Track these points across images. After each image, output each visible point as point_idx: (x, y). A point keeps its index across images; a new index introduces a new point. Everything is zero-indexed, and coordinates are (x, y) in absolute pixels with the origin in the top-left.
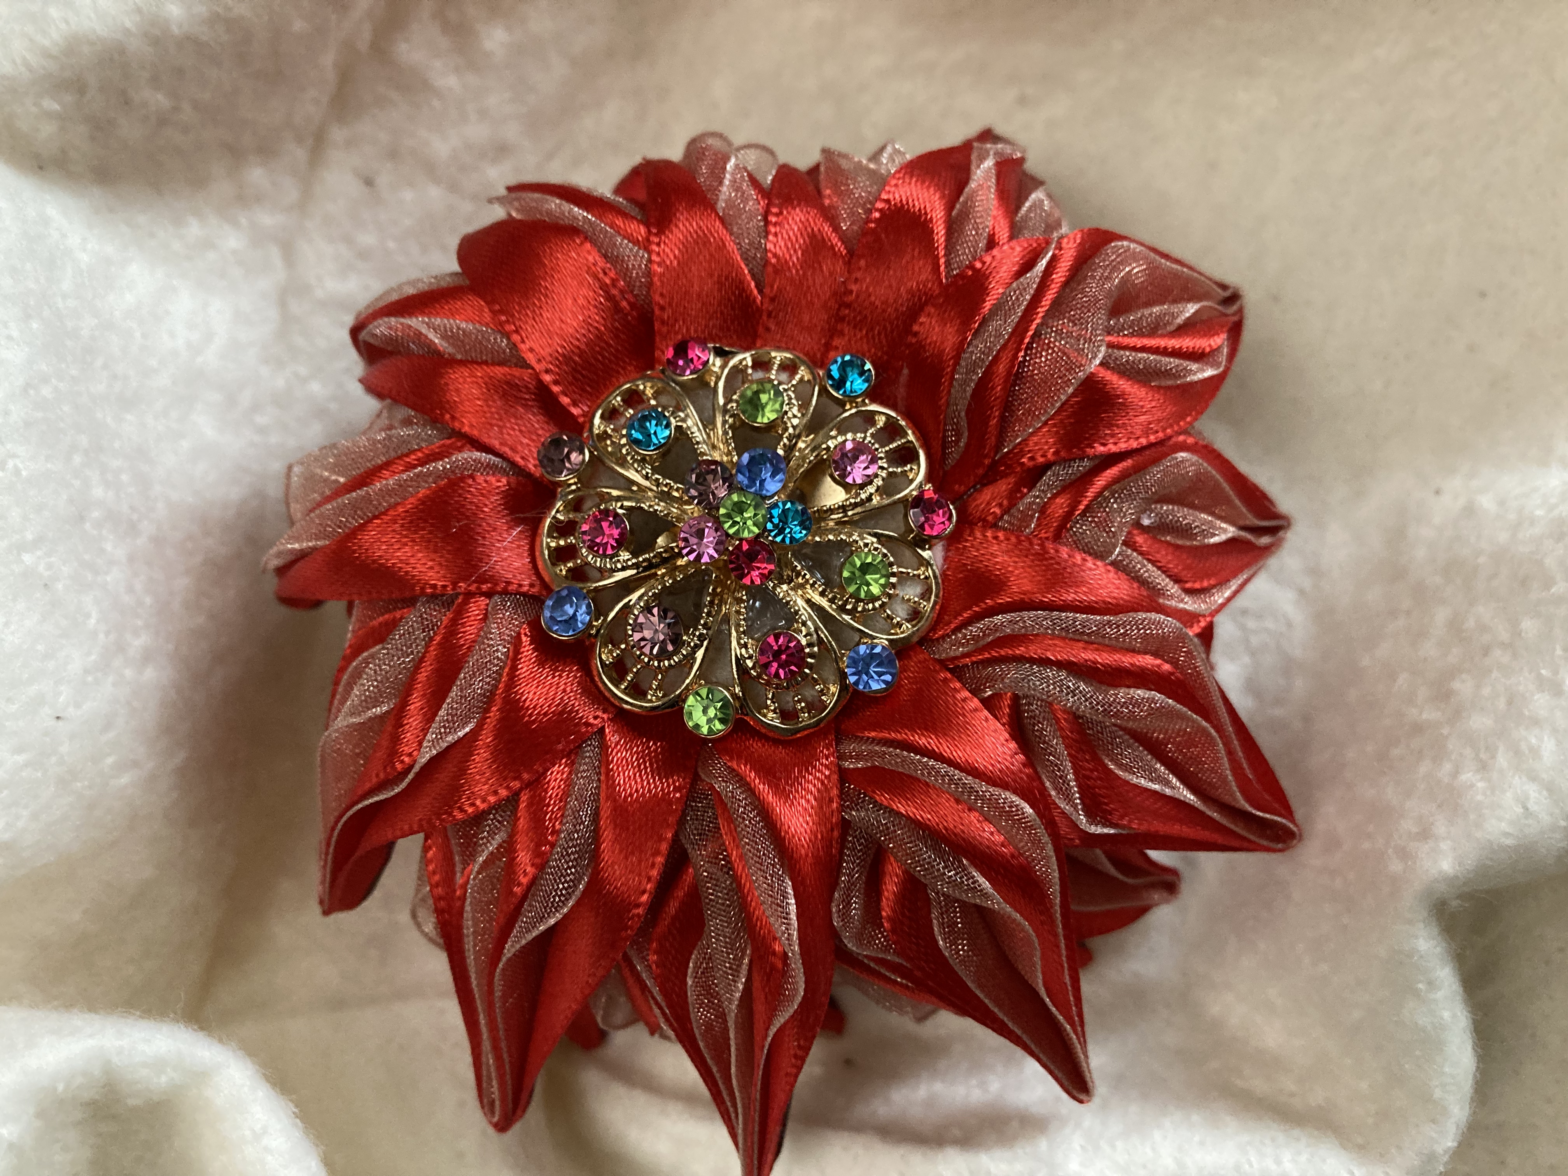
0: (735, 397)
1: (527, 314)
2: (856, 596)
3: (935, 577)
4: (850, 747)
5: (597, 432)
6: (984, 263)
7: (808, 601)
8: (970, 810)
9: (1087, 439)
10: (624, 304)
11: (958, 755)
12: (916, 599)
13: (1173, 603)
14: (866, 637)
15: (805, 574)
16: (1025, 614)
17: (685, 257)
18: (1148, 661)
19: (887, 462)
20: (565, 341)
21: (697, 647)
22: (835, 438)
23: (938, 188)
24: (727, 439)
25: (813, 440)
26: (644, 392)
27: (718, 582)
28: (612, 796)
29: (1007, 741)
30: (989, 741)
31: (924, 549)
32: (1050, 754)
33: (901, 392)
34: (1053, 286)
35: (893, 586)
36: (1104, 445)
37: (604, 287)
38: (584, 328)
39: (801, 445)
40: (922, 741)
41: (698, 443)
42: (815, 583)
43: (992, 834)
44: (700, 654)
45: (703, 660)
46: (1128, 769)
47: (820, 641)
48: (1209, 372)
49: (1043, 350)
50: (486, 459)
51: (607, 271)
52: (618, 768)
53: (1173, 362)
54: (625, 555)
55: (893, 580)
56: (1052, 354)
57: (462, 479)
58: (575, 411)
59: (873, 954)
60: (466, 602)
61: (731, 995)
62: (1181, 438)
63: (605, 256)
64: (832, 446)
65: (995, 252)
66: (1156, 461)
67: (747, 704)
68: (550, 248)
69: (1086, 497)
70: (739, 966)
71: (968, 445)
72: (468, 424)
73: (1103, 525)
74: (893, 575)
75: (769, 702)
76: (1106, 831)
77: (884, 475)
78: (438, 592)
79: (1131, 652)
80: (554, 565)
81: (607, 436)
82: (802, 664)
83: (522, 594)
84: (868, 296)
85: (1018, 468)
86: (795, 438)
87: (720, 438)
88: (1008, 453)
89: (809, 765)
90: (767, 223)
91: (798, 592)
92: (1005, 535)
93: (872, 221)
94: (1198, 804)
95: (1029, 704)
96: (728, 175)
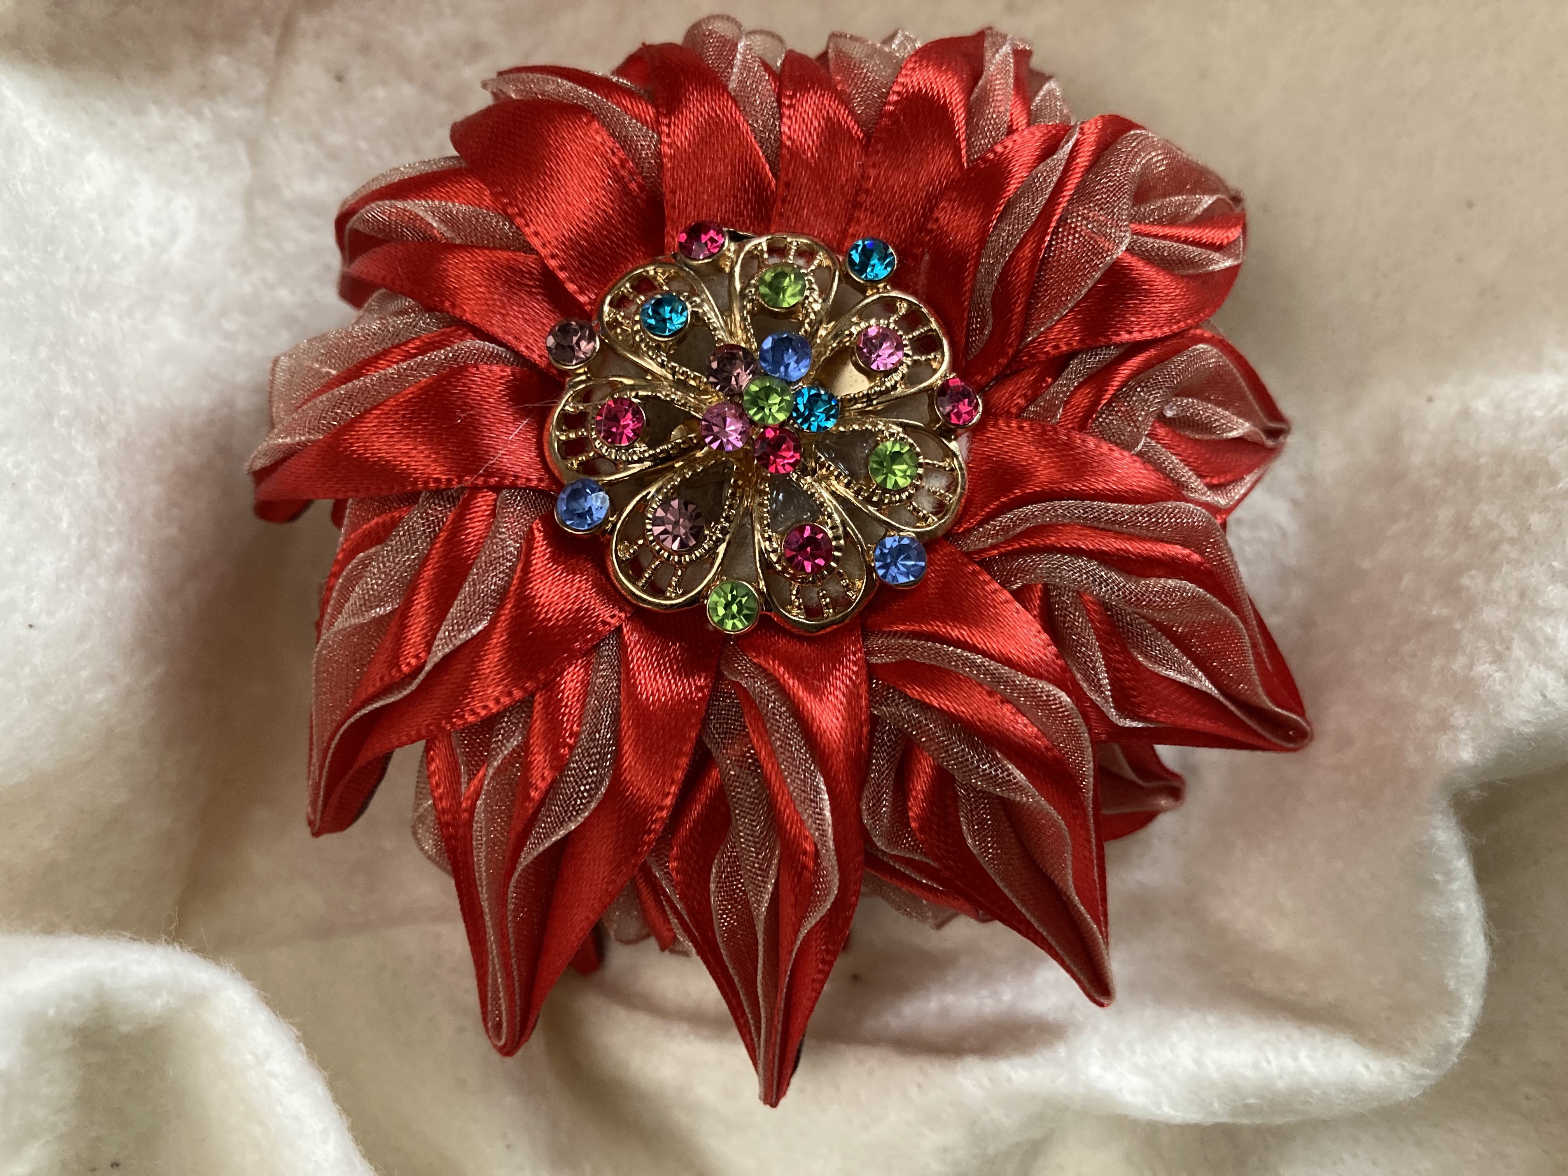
0: (753, 282)
1: (531, 196)
2: (882, 486)
3: (961, 469)
4: (877, 643)
5: (606, 319)
6: (1005, 147)
7: (833, 494)
8: (1002, 702)
9: (1113, 326)
10: (633, 186)
11: (993, 645)
12: (942, 491)
13: (1196, 496)
14: (893, 530)
15: (830, 466)
16: (1057, 503)
17: (697, 138)
18: (1177, 550)
19: (913, 349)
20: (571, 223)
21: (718, 542)
22: (858, 324)
23: (956, 74)
24: (745, 326)
25: (834, 327)
26: (655, 278)
27: (740, 475)
28: (632, 695)
29: (1039, 632)
30: (1021, 633)
31: (950, 440)
32: (1082, 645)
33: (922, 279)
34: (1077, 170)
35: (920, 477)
36: (1130, 333)
37: (612, 167)
38: (591, 210)
39: (822, 332)
40: (955, 633)
41: (715, 329)
42: (840, 474)
43: (1025, 725)
44: (721, 549)
45: (725, 554)
46: (1157, 660)
47: (846, 535)
48: (1229, 263)
49: (1069, 234)
50: (489, 347)
51: (615, 150)
52: (638, 667)
53: (1193, 251)
54: (641, 447)
55: (920, 471)
56: (1078, 238)
57: (465, 368)
58: (582, 299)
59: (902, 854)
60: (473, 496)
61: (761, 897)
62: (1198, 332)
63: (612, 135)
64: (855, 333)
65: (1016, 137)
66: (1177, 352)
67: (772, 599)
68: (555, 127)
69: (1112, 386)
70: (769, 866)
71: (992, 333)
72: (470, 312)
73: (1129, 416)
74: (920, 465)
75: (793, 598)
76: (1134, 724)
77: (909, 363)
78: (442, 486)
79: (1162, 541)
80: (564, 458)
81: (617, 324)
82: (829, 557)
83: (531, 489)
84: (887, 180)
85: (1043, 357)
86: (816, 325)
87: (738, 325)
88: (1032, 342)
89: (836, 661)
90: (780, 105)
91: (824, 484)
92: (1031, 425)
93: (890, 104)
94: (1222, 699)
95: (1060, 595)
96: (738, 56)
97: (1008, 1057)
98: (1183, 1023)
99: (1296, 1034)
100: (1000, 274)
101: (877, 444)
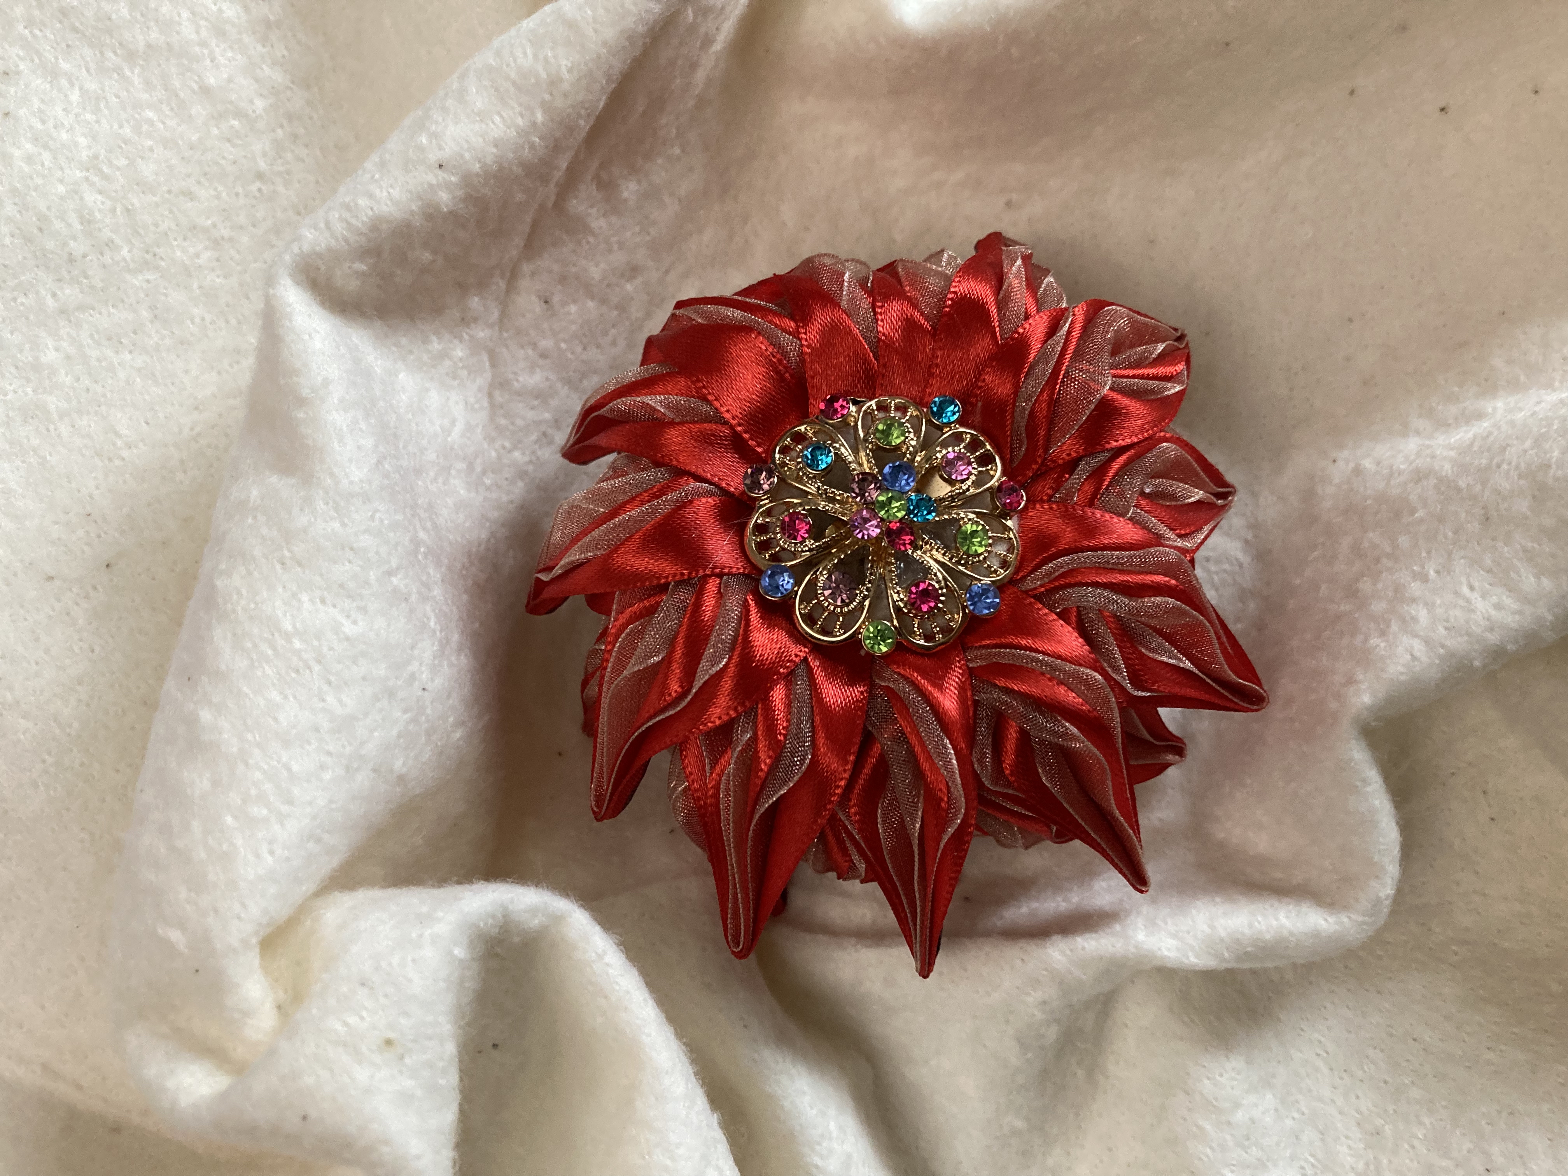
0: (871, 430)
1: (723, 388)
2: (967, 553)
3: (1015, 538)
4: (973, 653)
5: (778, 462)
6: (1025, 329)
7: (936, 560)
8: (1058, 685)
9: (1105, 438)
10: (787, 375)
11: (1048, 647)
12: (1005, 553)
13: (1171, 543)
14: (976, 580)
15: (931, 543)
16: (1080, 554)
17: (824, 340)
18: (1159, 578)
19: (977, 464)
20: (750, 403)
21: (865, 598)
22: (940, 452)
23: (988, 281)
24: (869, 459)
25: (925, 455)
26: (806, 433)
27: (875, 553)
28: (820, 700)
29: (1077, 638)
30: (1066, 639)
31: (1007, 520)
32: (1105, 644)
33: (977, 419)
34: (1073, 341)
35: (990, 545)
36: (1117, 441)
37: (773, 365)
38: (760, 393)
39: (918, 459)
40: (1023, 642)
41: (850, 463)
42: (939, 548)
43: (1074, 697)
44: (867, 603)
45: (870, 605)
46: (1154, 651)
47: (947, 586)
48: (1178, 388)
49: (1071, 382)
50: (704, 486)
51: (774, 354)
52: (821, 682)
53: (1154, 384)
54: (810, 543)
55: (990, 541)
56: (1077, 384)
57: (693, 501)
58: (759, 450)
59: (1001, 790)
60: (705, 582)
61: (915, 820)
62: (1162, 434)
63: (771, 344)
64: (940, 457)
65: (1031, 321)
66: (1149, 449)
67: (903, 631)
68: (733, 341)
69: (1108, 476)
70: (918, 801)
71: (1027, 449)
73: (1122, 494)
74: (990, 538)
75: (916, 629)
76: (1144, 694)
77: (976, 473)
78: (686, 577)
79: (1151, 573)
80: (760, 553)
81: (784, 464)
82: (937, 600)
83: (739, 573)
84: (949, 357)
85: (1061, 462)
86: (914, 454)
87: (864, 458)
88: (1053, 452)
89: (947, 668)
90: (875, 314)
91: (928, 555)
92: (1058, 506)
93: (947, 307)
94: (1200, 674)
95: (1088, 613)
96: (846, 284)
97: (1081, 935)
98: (1199, 903)
99: (1276, 903)
100: (1030, 412)
101: (961, 527)
